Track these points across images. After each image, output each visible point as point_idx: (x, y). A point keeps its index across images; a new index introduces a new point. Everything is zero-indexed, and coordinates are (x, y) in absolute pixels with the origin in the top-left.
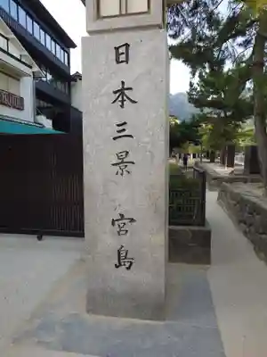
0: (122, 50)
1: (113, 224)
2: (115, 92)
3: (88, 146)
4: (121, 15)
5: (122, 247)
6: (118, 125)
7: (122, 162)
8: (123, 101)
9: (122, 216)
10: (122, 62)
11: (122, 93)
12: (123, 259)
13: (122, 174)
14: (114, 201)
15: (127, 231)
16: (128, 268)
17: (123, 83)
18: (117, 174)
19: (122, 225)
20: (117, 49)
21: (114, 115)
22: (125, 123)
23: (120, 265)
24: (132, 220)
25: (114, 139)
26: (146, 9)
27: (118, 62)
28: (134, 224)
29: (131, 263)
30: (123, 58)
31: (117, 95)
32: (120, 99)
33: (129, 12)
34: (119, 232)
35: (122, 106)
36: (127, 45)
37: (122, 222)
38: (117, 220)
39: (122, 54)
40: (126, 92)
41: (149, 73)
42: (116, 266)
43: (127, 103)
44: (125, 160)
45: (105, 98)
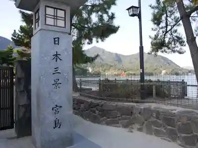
0: (56, 40)
1: (53, 109)
2: (54, 55)
4: (54, 26)
5: (57, 119)
6: (55, 69)
8: (57, 59)
9: (56, 105)
11: (56, 55)
12: (57, 124)
13: (56, 88)
14: (53, 99)
15: (59, 112)
16: (59, 127)
17: (57, 52)
18: (54, 88)
19: (56, 110)
20: (54, 39)
21: (54, 64)
22: (57, 68)
23: (56, 127)
24: (61, 107)
25: (54, 74)
26: (64, 26)
27: (55, 43)
29: (60, 125)
34: (55, 113)
35: (56, 61)
36: (58, 38)
37: (57, 108)
39: (56, 41)
41: (66, 49)
42: (54, 128)
43: (58, 60)
44: (58, 82)
45: (49, 57)
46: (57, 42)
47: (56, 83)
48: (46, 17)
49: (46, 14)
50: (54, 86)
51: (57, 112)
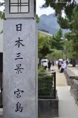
1: (15, 93)
2: (16, 42)
3: (5, 62)
4: (18, 13)
5: (18, 102)
6: (18, 54)
7: (19, 68)
9: (18, 90)
10: (19, 30)
12: (19, 108)
13: (18, 73)
14: (15, 84)
15: (20, 96)
16: (21, 111)
17: (19, 38)
18: (16, 73)
19: (18, 94)
20: (17, 26)
21: (16, 50)
22: (20, 53)
23: (18, 110)
24: (22, 91)
25: (16, 59)
26: (28, 12)
27: (17, 30)
28: (23, 93)
29: (22, 109)
30: (19, 29)
31: (17, 42)
32: (18, 44)
33: (21, 12)
34: (17, 97)
35: (19, 47)
36: (21, 25)
38: (17, 92)
39: (19, 27)
40: (20, 41)
42: (16, 111)
43: (21, 46)
44: (20, 68)
45: (12, 43)
48: (10, 6)
49: (10, 3)
50: (16, 71)
51: (18, 96)
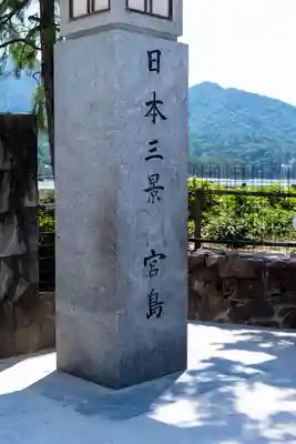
0: (154, 56)
1: (145, 263)
2: (147, 104)
5: (153, 290)
6: (151, 143)
8: (155, 115)
9: (153, 252)
10: (154, 70)
11: (153, 104)
12: (153, 306)
13: (153, 202)
14: (146, 234)
15: (157, 270)
16: (158, 316)
17: (154, 94)
18: (149, 201)
19: (153, 264)
20: (150, 53)
23: (151, 314)
24: (162, 256)
25: (147, 159)
27: (151, 68)
28: (164, 260)
29: (161, 308)
31: (150, 107)
32: (152, 112)
33: (153, 12)
34: (150, 273)
35: (154, 121)
36: (159, 52)
37: (152, 260)
38: (149, 258)
39: (154, 61)
40: (157, 105)
41: (175, 87)
42: (148, 317)
43: (158, 118)
44: (156, 185)
45: (139, 109)
46: (154, 66)
47: (154, 188)
50: (148, 195)
51: (153, 272)
